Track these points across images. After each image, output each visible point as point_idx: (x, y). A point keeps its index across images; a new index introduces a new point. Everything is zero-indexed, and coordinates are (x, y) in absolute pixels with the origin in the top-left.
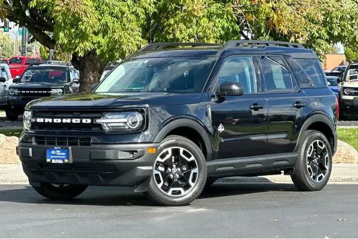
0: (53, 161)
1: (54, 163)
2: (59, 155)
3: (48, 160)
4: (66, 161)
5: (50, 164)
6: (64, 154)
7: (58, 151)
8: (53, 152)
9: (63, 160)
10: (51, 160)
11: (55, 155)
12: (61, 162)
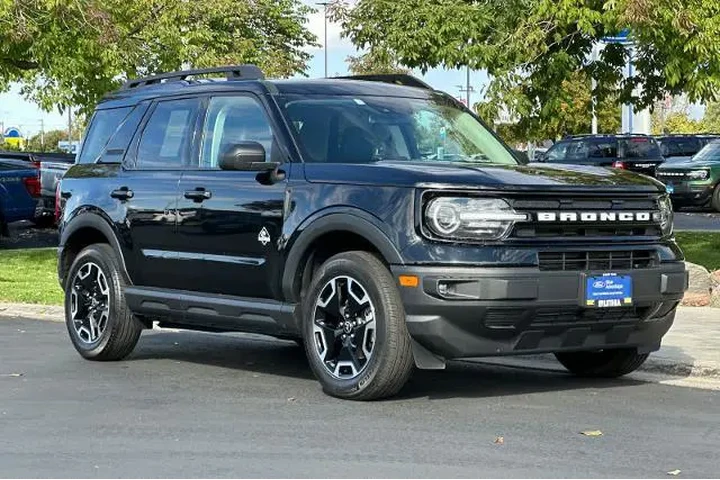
0: (602, 304)
1: (602, 308)
2: (612, 290)
3: (590, 302)
4: (628, 300)
5: (596, 309)
6: (621, 287)
7: (608, 282)
8: (598, 285)
9: (622, 301)
10: (596, 302)
11: (603, 290)
12: (616, 303)
